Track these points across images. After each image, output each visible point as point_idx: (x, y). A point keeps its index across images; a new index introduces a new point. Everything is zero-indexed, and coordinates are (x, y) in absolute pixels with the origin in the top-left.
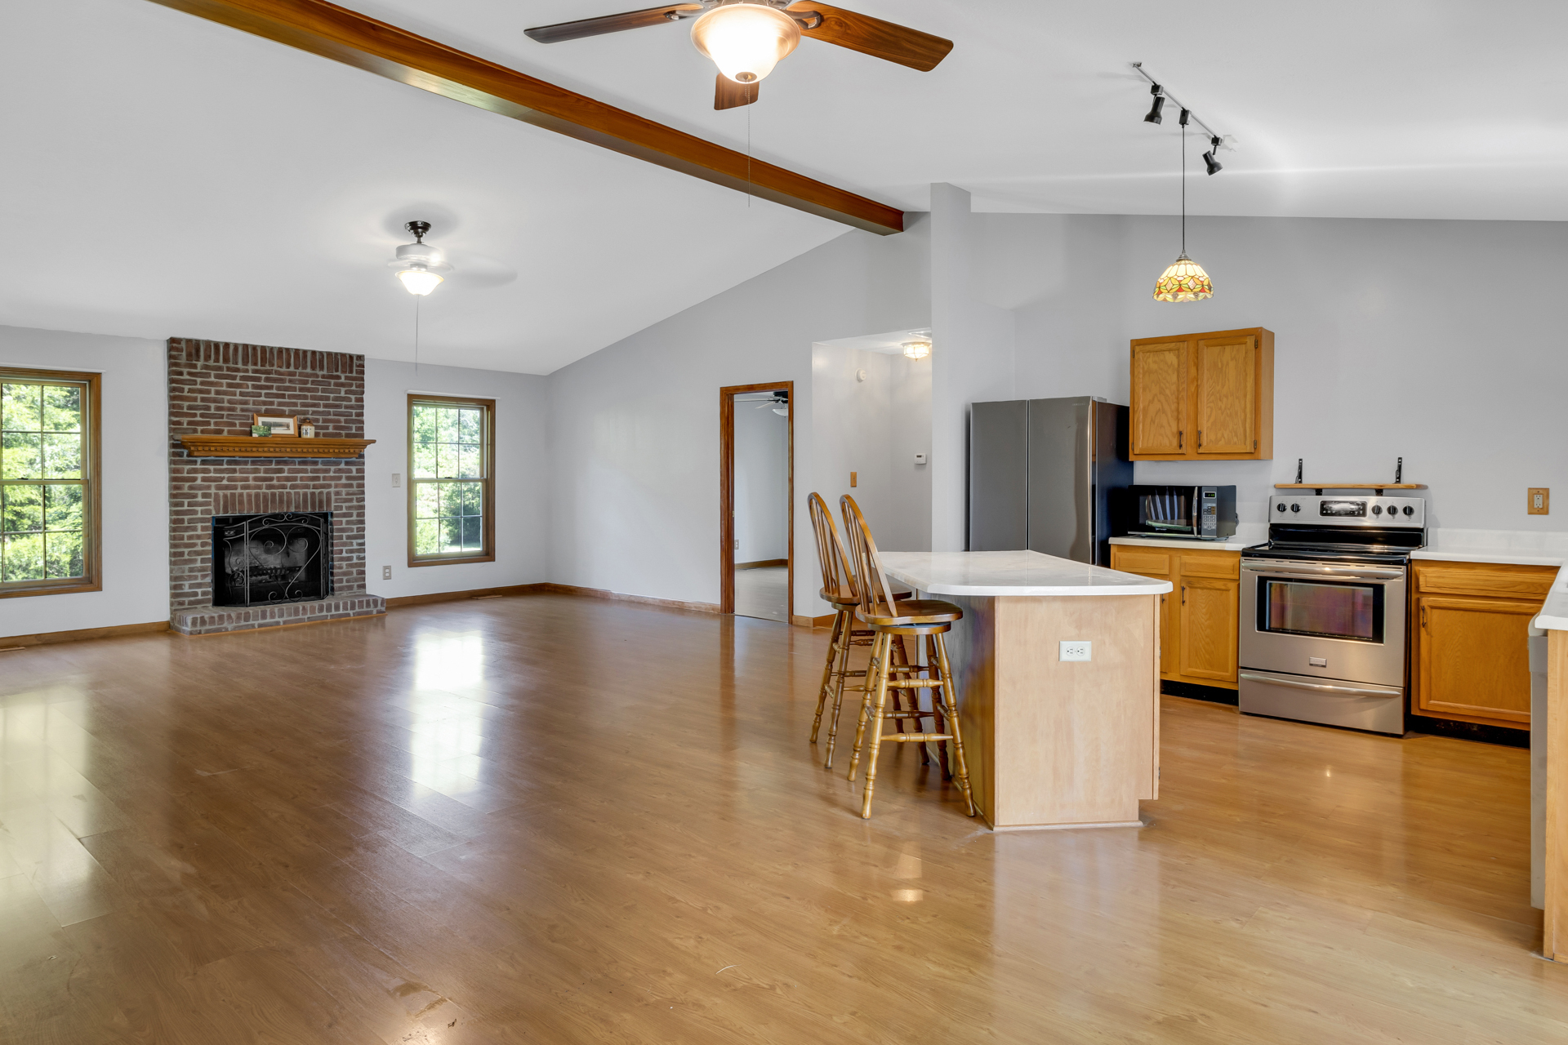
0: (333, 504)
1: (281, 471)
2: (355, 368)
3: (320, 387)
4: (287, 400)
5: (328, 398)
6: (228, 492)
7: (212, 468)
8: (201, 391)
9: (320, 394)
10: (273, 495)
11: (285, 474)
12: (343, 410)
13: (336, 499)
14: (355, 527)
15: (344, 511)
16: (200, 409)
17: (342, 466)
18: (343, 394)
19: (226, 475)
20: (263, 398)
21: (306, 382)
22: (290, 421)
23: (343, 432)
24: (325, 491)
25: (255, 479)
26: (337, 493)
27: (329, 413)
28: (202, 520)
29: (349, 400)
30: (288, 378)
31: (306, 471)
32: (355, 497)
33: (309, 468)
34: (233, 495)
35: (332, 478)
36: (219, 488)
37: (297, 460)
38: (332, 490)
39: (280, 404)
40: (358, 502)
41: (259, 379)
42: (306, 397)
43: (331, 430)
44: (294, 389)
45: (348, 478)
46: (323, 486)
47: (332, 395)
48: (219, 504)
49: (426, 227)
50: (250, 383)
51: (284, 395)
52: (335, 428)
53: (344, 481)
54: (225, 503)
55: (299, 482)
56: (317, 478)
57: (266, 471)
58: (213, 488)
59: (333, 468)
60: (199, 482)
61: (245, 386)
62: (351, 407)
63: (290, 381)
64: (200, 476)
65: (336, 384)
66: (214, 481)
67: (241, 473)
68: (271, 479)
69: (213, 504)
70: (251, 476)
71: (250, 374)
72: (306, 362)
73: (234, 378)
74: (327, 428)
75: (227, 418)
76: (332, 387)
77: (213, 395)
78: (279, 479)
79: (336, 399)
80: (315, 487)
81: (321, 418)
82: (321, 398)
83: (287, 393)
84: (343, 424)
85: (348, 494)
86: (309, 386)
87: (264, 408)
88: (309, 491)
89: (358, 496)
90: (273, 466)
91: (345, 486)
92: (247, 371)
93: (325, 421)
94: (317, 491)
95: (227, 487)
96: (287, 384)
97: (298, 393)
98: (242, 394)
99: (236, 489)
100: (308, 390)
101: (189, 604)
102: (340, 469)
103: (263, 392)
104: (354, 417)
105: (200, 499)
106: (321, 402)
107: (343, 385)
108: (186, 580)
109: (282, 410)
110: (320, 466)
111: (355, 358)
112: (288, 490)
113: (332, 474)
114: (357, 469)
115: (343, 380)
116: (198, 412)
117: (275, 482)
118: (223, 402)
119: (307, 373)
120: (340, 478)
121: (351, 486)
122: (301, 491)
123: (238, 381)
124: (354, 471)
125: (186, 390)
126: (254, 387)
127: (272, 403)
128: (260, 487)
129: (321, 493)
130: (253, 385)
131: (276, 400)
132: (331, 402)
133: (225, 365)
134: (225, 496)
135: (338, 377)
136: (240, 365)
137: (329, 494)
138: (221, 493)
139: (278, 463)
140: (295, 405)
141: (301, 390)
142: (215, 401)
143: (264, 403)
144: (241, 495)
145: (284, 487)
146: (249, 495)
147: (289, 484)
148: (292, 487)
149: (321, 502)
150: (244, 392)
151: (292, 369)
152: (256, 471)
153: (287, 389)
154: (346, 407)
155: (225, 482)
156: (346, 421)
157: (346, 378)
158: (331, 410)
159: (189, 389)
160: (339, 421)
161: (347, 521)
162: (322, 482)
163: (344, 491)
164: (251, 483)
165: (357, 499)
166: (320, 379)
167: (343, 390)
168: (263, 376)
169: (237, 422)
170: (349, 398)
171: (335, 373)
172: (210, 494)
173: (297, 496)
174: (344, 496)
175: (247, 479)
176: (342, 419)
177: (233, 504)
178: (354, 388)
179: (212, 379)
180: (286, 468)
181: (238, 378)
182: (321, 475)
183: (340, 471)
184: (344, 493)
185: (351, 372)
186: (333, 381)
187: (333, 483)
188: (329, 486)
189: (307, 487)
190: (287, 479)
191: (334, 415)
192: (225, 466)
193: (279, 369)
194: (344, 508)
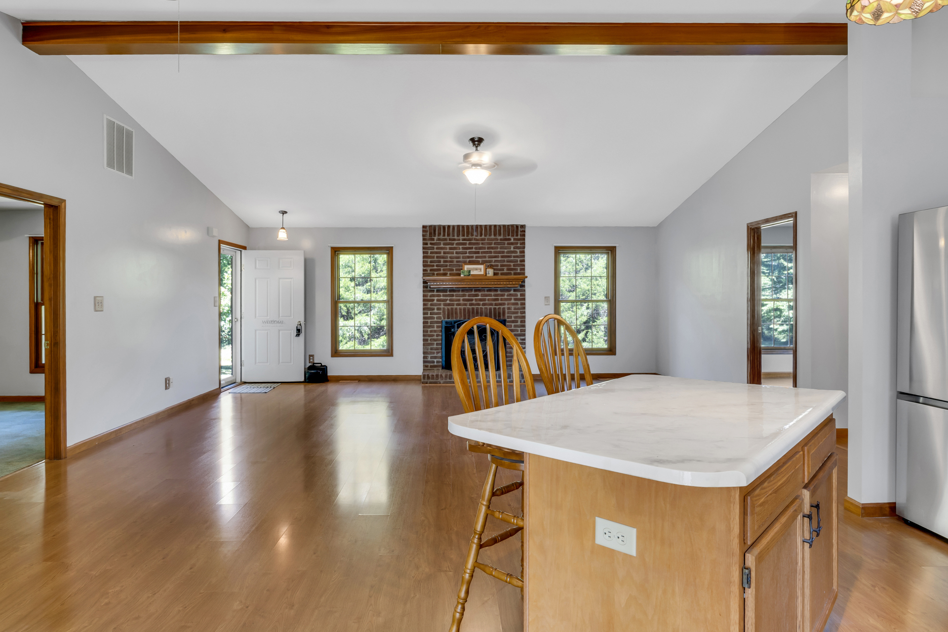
0: (506, 315)
1: (477, 295)
2: (519, 233)
3: (499, 246)
4: (480, 255)
5: (503, 252)
6: (450, 307)
7: (442, 294)
8: (436, 253)
9: (499, 250)
10: (473, 309)
11: (480, 297)
12: (512, 259)
13: (508, 312)
14: (519, 329)
15: (513, 319)
16: (436, 262)
17: (512, 292)
18: (512, 249)
19: (449, 298)
20: (468, 255)
21: (491, 244)
22: (482, 267)
23: (512, 272)
24: (502, 307)
25: (464, 300)
26: (509, 308)
27: (504, 261)
28: (437, 322)
29: (516, 252)
30: (481, 242)
31: (490, 295)
32: (519, 311)
33: (493, 293)
34: (452, 309)
35: (506, 300)
36: (445, 305)
37: (486, 289)
38: (506, 306)
39: (477, 257)
40: (521, 314)
41: (465, 244)
42: (491, 252)
43: (505, 271)
44: (484, 248)
45: (515, 299)
46: (501, 304)
47: (506, 250)
48: (445, 314)
49: (480, 140)
50: (461, 247)
51: (479, 252)
52: (508, 269)
53: (513, 301)
54: (448, 313)
55: (487, 302)
56: (497, 300)
57: (469, 296)
58: (442, 305)
59: (506, 293)
60: (435, 302)
61: (458, 248)
62: (517, 257)
63: (482, 244)
64: (436, 298)
65: (508, 244)
66: (443, 301)
67: (456, 297)
68: (472, 300)
69: (442, 313)
70: (461, 298)
71: (461, 241)
72: (491, 232)
73: (453, 244)
74: (503, 270)
75: (449, 267)
76: (506, 245)
77: (442, 254)
78: (476, 300)
79: (508, 252)
80: (496, 305)
81: (499, 264)
82: (499, 252)
83: (480, 251)
84: (512, 267)
85: (515, 309)
86: (493, 246)
87: (468, 260)
88: (492, 307)
89: (521, 310)
90: (473, 293)
91: (514, 304)
92: (459, 240)
93: (502, 266)
94: (497, 307)
95: (449, 305)
96: (481, 246)
97: (486, 250)
98: (457, 253)
99: (454, 305)
100: (492, 248)
101: (430, 367)
102: (510, 294)
103: (468, 251)
104: (519, 263)
105: (436, 311)
106: (500, 255)
107: (512, 244)
108: (429, 354)
109: (478, 261)
110: (499, 293)
111: (519, 227)
112: (481, 306)
113: (506, 297)
114: (521, 294)
115: (512, 241)
116: (435, 264)
117: (474, 302)
118: (447, 258)
119: (492, 238)
120: (510, 299)
121: (517, 304)
122: (488, 307)
123: (455, 246)
124: (519, 295)
125: (429, 253)
126: (463, 248)
127: (472, 257)
128: (465, 305)
129: (499, 308)
130: (462, 247)
131: (475, 255)
132: (505, 254)
133: (448, 238)
134: (448, 309)
135: (510, 239)
136: (456, 237)
137: (504, 308)
138: (446, 307)
139: (476, 291)
140: (485, 257)
141: (488, 248)
142: (443, 257)
143: (469, 257)
144: (456, 309)
145: (479, 305)
146: (460, 309)
147: (482, 303)
148: (484, 305)
149: (499, 313)
150: (458, 252)
151: (483, 237)
152: (464, 295)
153: (480, 248)
154: (514, 257)
155: (448, 302)
156: (514, 265)
157: (514, 239)
158: (505, 259)
159: (431, 252)
160: (510, 266)
161: (514, 325)
162: (500, 302)
163: (513, 307)
164: (461, 302)
165: (520, 312)
166: (499, 241)
167: (512, 247)
168: (468, 242)
169: (454, 268)
170: (516, 251)
171: (507, 237)
172: (441, 308)
173: (486, 310)
174: (513, 310)
175: (459, 300)
176: (512, 264)
177: (452, 314)
178: (519, 245)
179: (442, 246)
180: (480, 293)
181: (455, 244)
182: (500, 298)
183: (510, 295)
184: (513, 309)
185: (517, 235)
186: (506, 242)
187: (506, 302)
188: (504, 304)
189: (491, 304)
190: (481, 300)
191: (507, 262)
192: (448, 293)
193: (476, 237)
194: (513, 317)
